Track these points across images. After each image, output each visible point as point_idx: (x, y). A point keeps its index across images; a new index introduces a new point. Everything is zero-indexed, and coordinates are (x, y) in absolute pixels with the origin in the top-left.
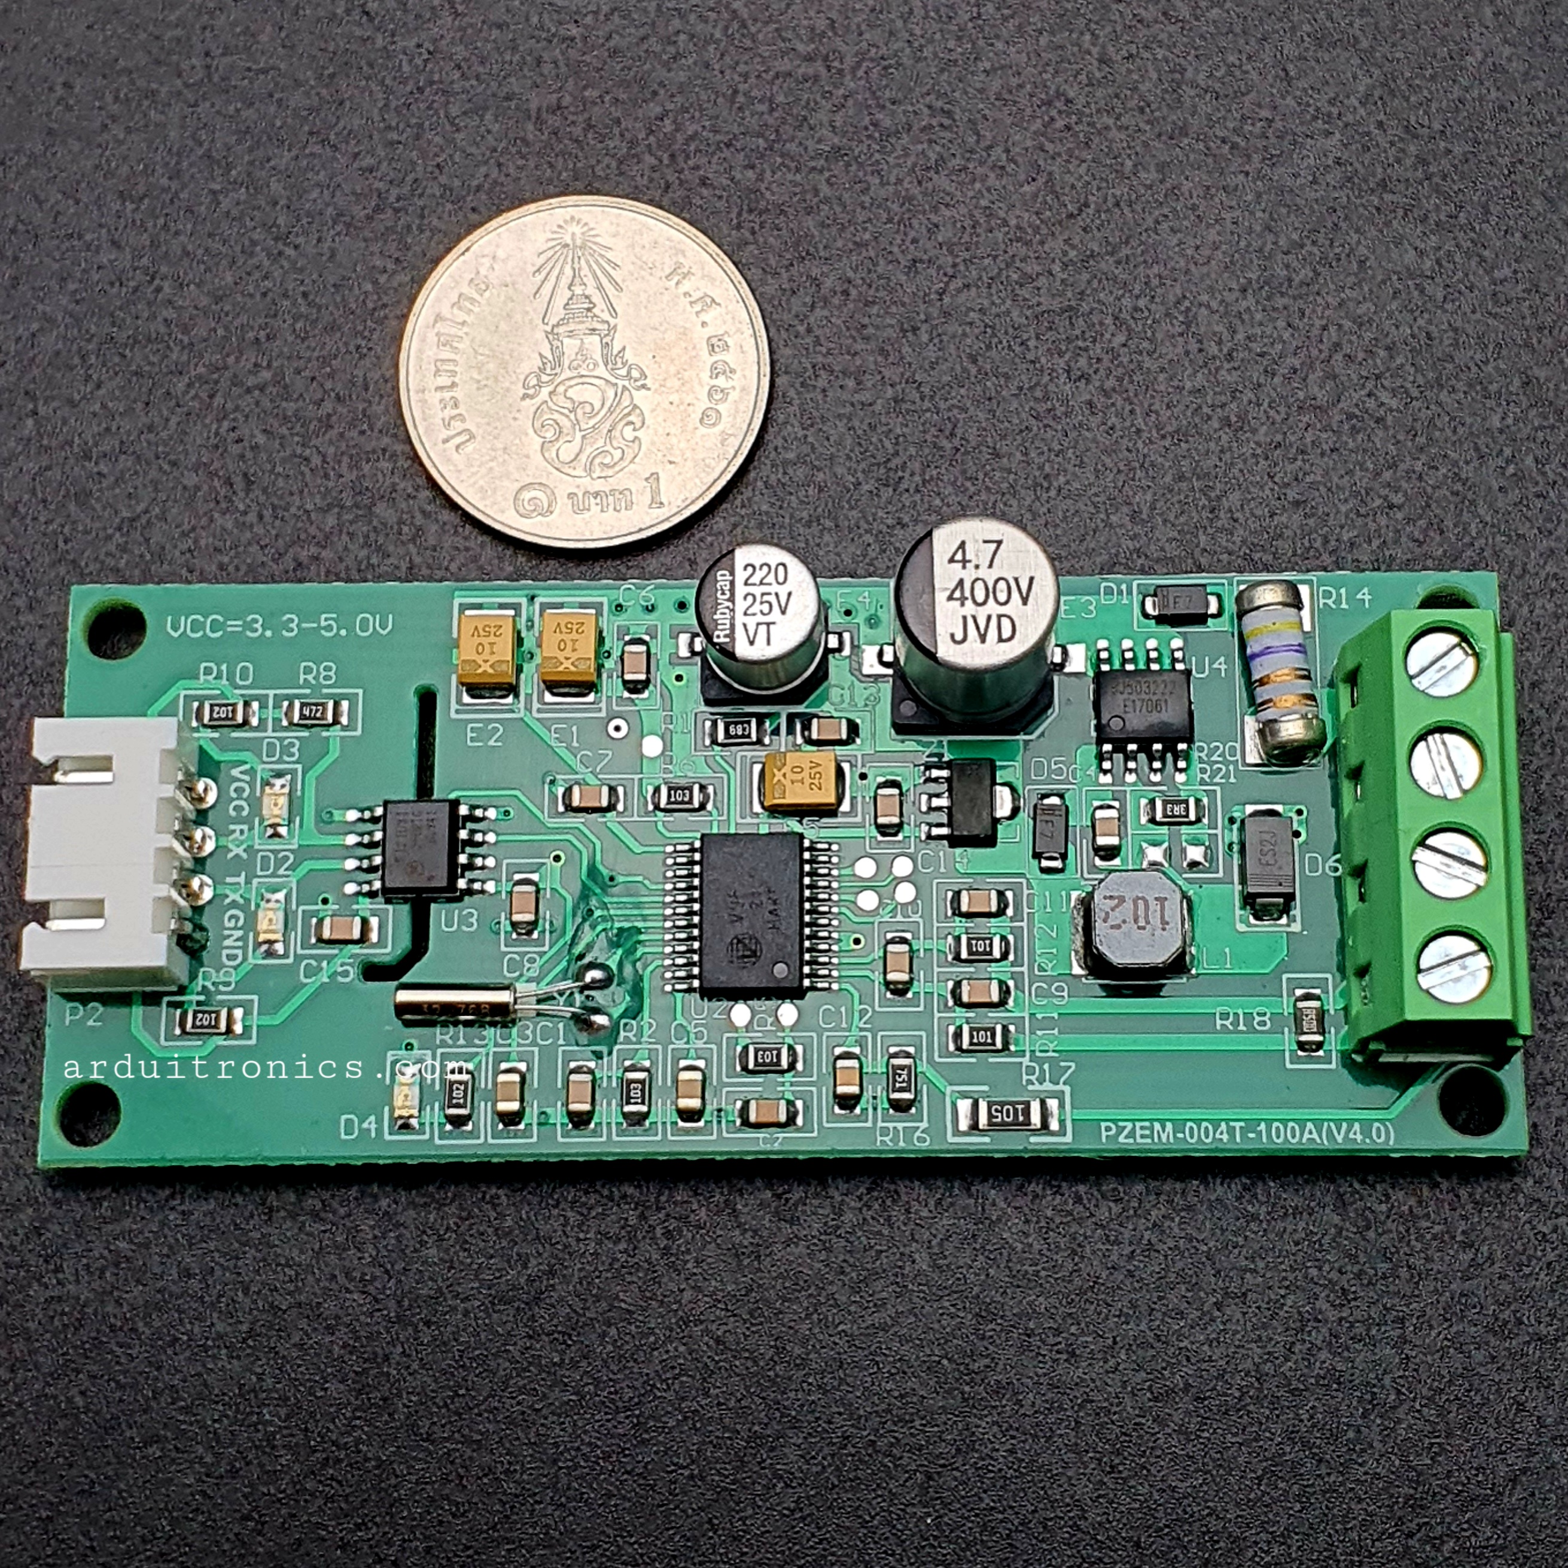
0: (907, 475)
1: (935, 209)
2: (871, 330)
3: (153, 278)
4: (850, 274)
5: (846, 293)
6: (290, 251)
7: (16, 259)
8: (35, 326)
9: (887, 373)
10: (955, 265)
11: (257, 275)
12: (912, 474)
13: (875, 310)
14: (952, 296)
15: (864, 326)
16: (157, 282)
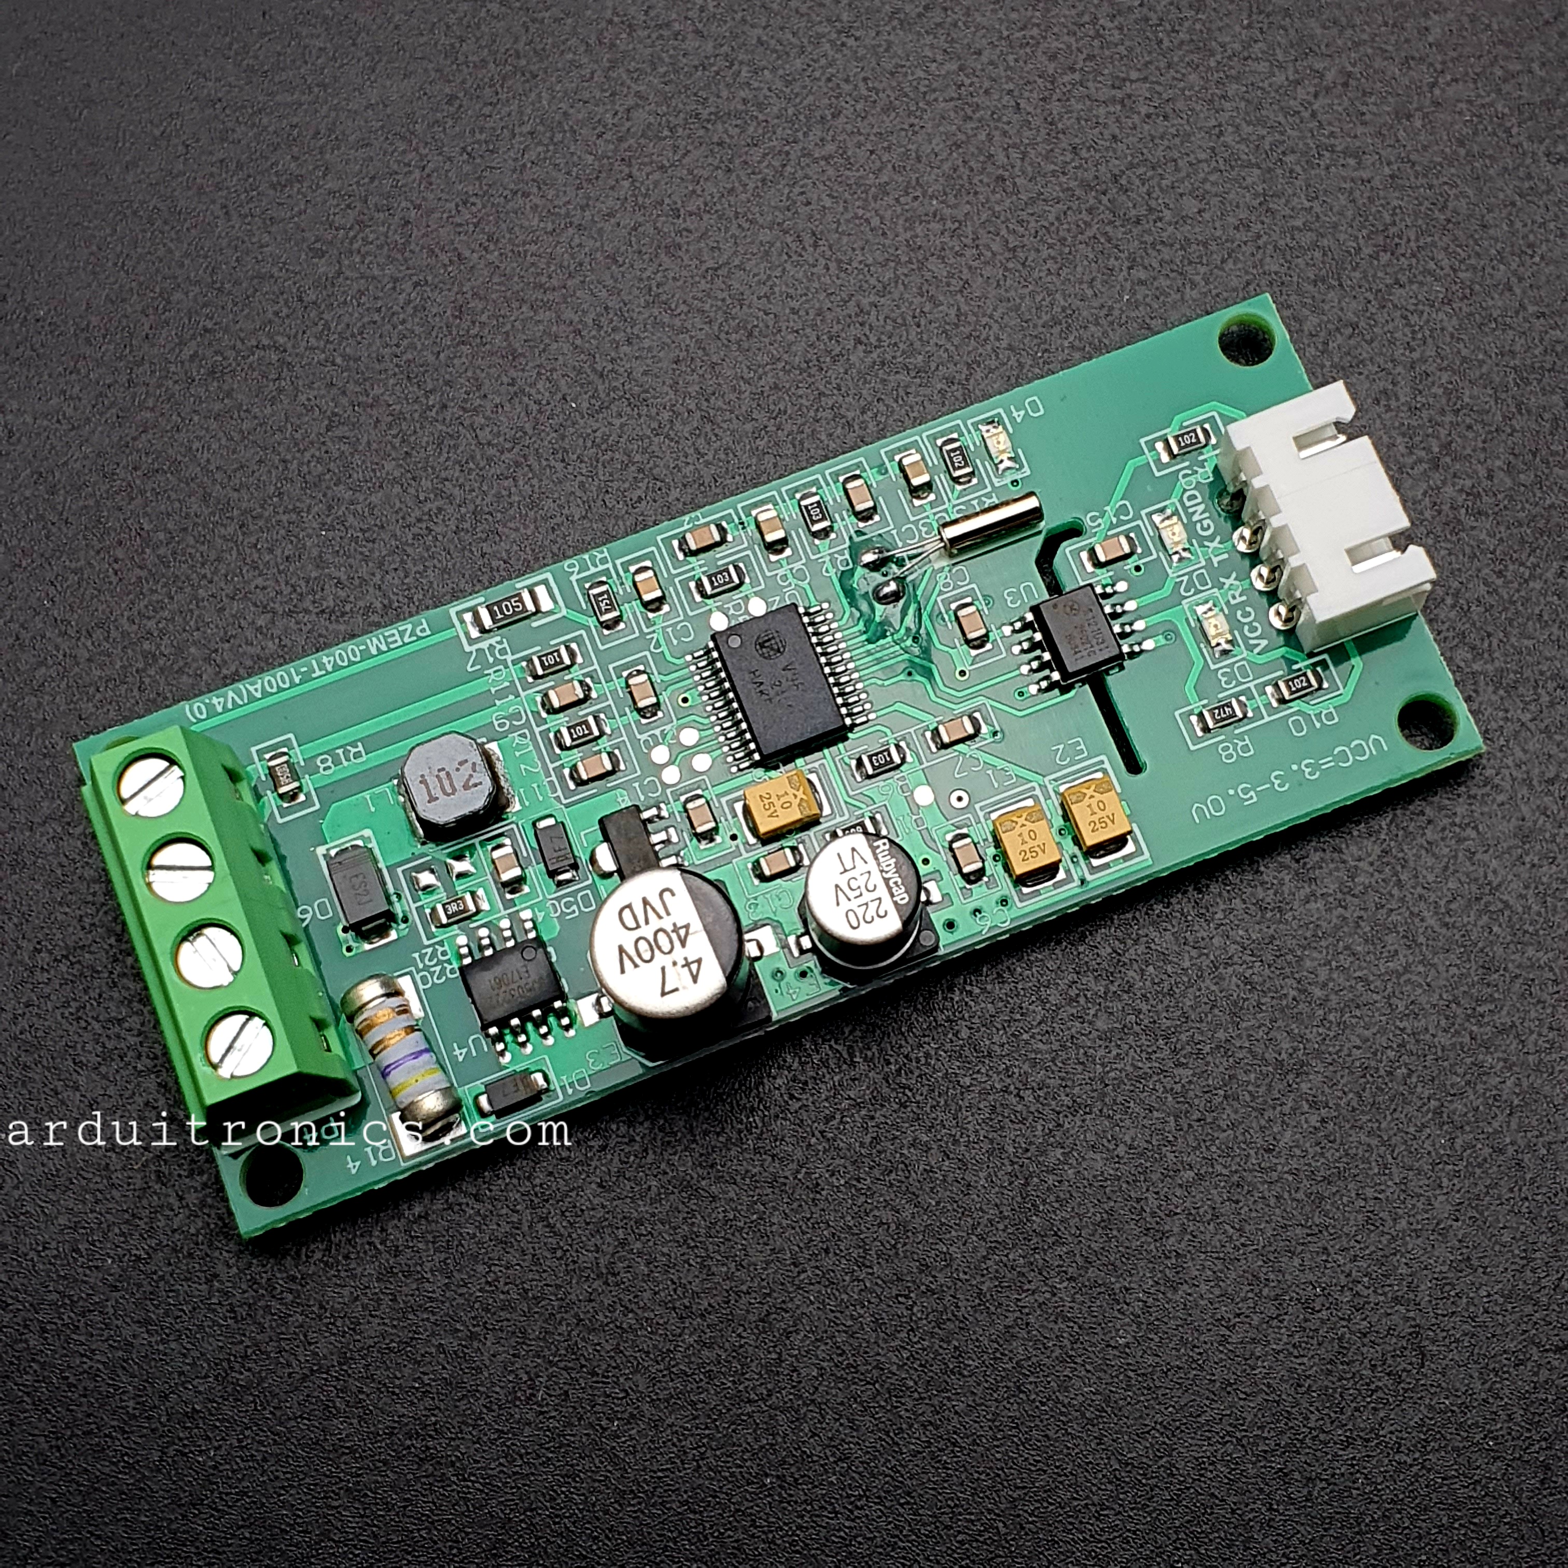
0: (1403, 242)
1: (1426, 15)
2: (1368, 117)
3: (732, 64)
4: (1350, 69)
5: (1346, 85)
6: (851, 42)
7: (613, 45)
8: (631, 101)
9: (1383, 152)
10: (1444, 63)
11: (823, 61)
12: (1409, 240)
13: (1373, 99)
14: (1443, 90)
15: (1363, 114)
16: (735, 67)
